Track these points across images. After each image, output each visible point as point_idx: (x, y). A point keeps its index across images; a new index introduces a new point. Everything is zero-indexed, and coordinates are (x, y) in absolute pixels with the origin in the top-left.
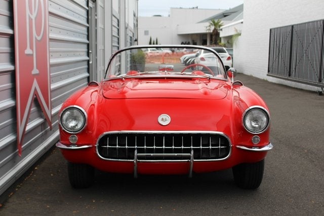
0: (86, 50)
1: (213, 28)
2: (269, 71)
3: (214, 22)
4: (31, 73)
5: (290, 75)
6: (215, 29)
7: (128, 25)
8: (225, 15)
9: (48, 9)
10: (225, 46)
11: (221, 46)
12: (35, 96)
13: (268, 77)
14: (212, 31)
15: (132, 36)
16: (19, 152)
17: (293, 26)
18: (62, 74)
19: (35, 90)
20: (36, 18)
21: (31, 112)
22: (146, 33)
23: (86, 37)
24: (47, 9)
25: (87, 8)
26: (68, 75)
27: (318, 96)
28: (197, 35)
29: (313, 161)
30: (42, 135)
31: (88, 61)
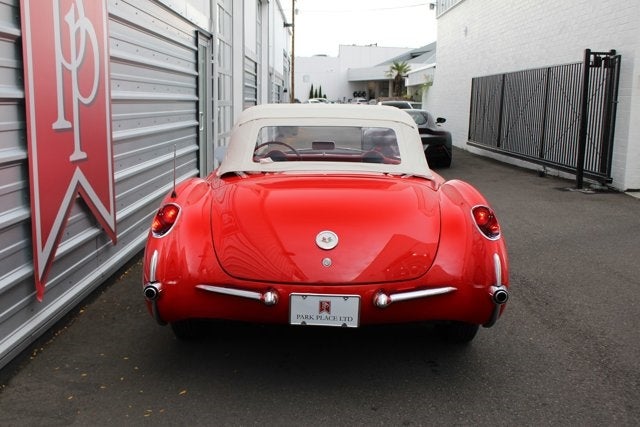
0: (194, 110)
1: (395, 73)
2: (469, 138)
3: (397, 65)
4: (68, 159)
5: (498, 146)
6: (398, 75)
7: (273, 69)
8: (413, 56)
9: (108, 52)
10: (411, 99)
11: (406, 99)
12: (78, 196)
13: (469, 146)
14: (394, 78)
15: (281, 85)
16: (39, 294)
17: (504, 75)
18: (143, 152)
19: (79, 185)
20: (78, 69)
21: (67, 224)
22: (305, 79)
23: (194, 91)
24: (106, 52)
25: (195, 48)
26: (156, 153)
27: (539, 178)
28: (375, 81)
29: (529, 303)
30: (97, 255)
31: (198, 127)
